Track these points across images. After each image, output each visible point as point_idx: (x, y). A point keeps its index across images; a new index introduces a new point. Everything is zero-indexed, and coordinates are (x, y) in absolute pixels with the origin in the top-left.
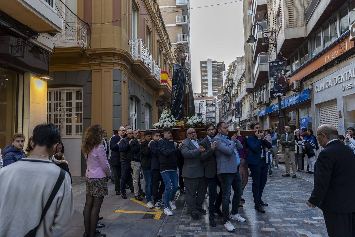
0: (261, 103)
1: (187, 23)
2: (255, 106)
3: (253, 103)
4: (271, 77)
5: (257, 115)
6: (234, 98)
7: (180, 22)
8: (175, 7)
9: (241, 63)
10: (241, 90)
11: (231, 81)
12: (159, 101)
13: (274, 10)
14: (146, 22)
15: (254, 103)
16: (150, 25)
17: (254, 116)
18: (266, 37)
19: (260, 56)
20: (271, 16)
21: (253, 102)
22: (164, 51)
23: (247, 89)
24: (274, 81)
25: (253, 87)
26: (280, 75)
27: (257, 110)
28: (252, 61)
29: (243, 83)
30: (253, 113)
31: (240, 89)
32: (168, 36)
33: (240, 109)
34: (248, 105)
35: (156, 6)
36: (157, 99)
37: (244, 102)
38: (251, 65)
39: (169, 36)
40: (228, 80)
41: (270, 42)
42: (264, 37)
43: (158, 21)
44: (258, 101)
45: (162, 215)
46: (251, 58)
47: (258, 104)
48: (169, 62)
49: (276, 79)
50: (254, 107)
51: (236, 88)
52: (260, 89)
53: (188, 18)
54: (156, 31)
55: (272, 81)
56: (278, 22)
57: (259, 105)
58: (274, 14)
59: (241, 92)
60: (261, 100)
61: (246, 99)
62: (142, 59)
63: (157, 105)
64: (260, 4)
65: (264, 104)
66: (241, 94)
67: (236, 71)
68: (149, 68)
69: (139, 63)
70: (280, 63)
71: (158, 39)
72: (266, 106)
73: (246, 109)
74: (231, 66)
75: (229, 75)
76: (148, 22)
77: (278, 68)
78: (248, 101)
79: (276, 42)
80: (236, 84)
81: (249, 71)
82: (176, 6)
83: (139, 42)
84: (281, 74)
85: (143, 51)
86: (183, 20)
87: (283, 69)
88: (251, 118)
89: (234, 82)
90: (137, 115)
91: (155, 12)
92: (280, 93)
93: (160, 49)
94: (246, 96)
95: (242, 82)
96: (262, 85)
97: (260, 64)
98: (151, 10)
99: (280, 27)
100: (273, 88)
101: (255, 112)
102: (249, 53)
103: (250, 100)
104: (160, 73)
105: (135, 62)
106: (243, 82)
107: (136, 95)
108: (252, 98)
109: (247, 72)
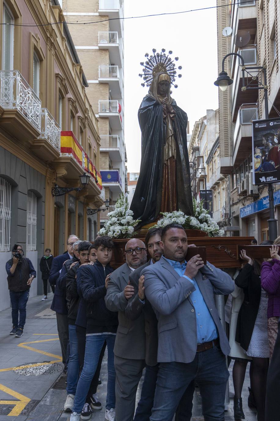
0: (244, 193)
1: (117, 45)
2: (236, 198)
3: (232, 193)
4: (256, 148)
5: (238, 214)
6: (201, 183)
7: (105, 44)
8: (96, 16)
9: (214, 121)
10: (213, 170)
11: (197, 152)
12: (57, 186)
13: (266, 29)
14: (33, 40)
15: (234, 192)
16: (42, 45)
17: (234, 216)
18: (249, 76)
19: (243, 110)
20: (262, 39)
21: (232, 190)
22: (70, 95)
23: (221, 167)
24: (261, 156)
25: (232, 165)
26: (270, 144)
27: (238, 205)
28: (230, 119)
29: (217, 157)
30: (232, 212)
31: (211, 167)
32: (81, 67)
33: (209, 203)
34: (224, 196)
35: (56, 12)
36: (53, 183)
37: (218, 192)
38: (229, 125)
39: (83, 68)
40: (192, 151)
41: (260, 86)
42: (246, 76)
43: (59, 40)
44: (240, 190)
45: (27, 407)
46: (229, 113)
47: (240, 195)
48: (80, 114)
49: (265, 152)
50: (233, 201)
51: (206, 165)
52: (245, 168)
53: (120, 36)
54: (53, 58)
55: (257, 154)
56: (273, 51)
57: (242, 197)
58: (267, 37)
59: (213, 173)
60: (245, 188)
61: (221, 185)
62: (19, 108)
63: (53, 193)
64: (244, 18)
65: (249, 196)
66: (212, 176)
67: (205, 134)
68: (33, 125)
69: (14, 116)
70: (271, 124)
71: (57, 72)
72: (253, 200)
73: (221, 204)
74: (197, 126)
75: (193, 142)
76: (38, 40)
77: (269, 132)
78: (225, 190)
79: (265, 86)
80: (205, 159)
81: (226, 137)
82: (97, 14)
83: (14, 77)
84: (273, 143)
85: (21, 94)
86: (112, 39)
87: (276, 135)
88: (229, 220)
89: (202, 156)
90: (10, 212)
91: (52, 21)
92: (271, 177)
93: (62, 90)
94: (221, 179)
95: (214, 154)
96: (246, 161)
97: (243, 125)
98: (44, 19)
99: (275, 61)
100: (260, 168)
101: (235, 208)
102: (225, 103)
103: (228, 188)
104: (60, 136)
105: (5, 113)
106: (217, 154)
107: (9, 176)
108: (231, 185)
109: (223, 137)
